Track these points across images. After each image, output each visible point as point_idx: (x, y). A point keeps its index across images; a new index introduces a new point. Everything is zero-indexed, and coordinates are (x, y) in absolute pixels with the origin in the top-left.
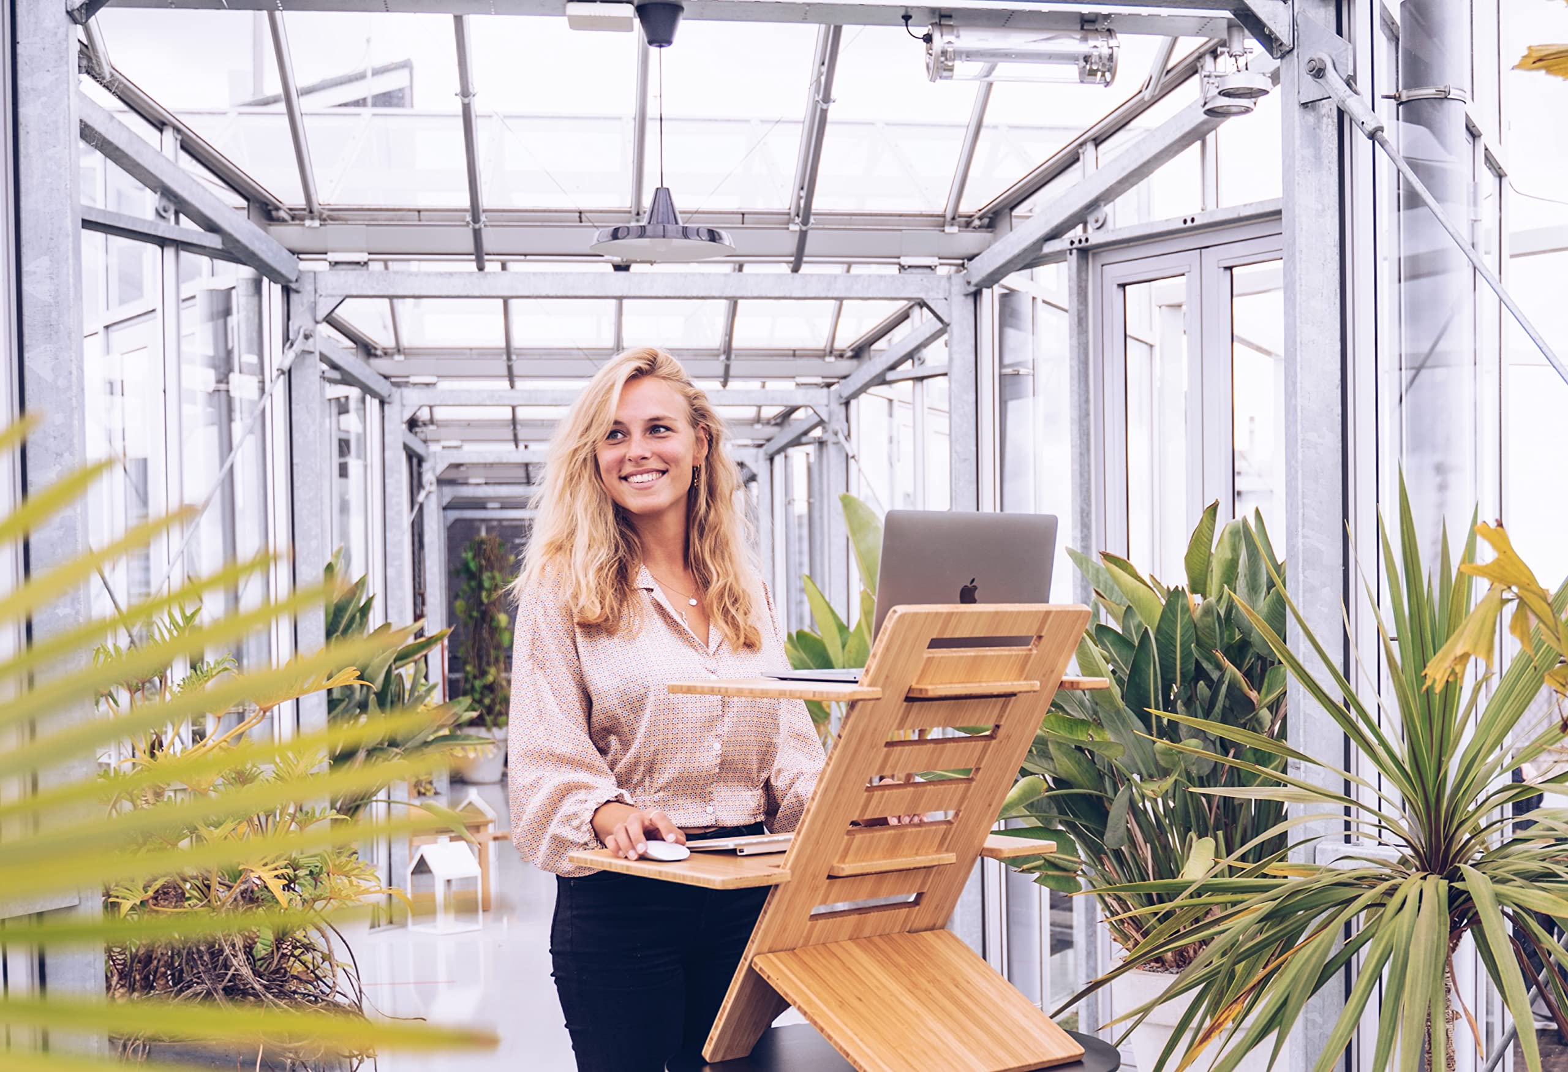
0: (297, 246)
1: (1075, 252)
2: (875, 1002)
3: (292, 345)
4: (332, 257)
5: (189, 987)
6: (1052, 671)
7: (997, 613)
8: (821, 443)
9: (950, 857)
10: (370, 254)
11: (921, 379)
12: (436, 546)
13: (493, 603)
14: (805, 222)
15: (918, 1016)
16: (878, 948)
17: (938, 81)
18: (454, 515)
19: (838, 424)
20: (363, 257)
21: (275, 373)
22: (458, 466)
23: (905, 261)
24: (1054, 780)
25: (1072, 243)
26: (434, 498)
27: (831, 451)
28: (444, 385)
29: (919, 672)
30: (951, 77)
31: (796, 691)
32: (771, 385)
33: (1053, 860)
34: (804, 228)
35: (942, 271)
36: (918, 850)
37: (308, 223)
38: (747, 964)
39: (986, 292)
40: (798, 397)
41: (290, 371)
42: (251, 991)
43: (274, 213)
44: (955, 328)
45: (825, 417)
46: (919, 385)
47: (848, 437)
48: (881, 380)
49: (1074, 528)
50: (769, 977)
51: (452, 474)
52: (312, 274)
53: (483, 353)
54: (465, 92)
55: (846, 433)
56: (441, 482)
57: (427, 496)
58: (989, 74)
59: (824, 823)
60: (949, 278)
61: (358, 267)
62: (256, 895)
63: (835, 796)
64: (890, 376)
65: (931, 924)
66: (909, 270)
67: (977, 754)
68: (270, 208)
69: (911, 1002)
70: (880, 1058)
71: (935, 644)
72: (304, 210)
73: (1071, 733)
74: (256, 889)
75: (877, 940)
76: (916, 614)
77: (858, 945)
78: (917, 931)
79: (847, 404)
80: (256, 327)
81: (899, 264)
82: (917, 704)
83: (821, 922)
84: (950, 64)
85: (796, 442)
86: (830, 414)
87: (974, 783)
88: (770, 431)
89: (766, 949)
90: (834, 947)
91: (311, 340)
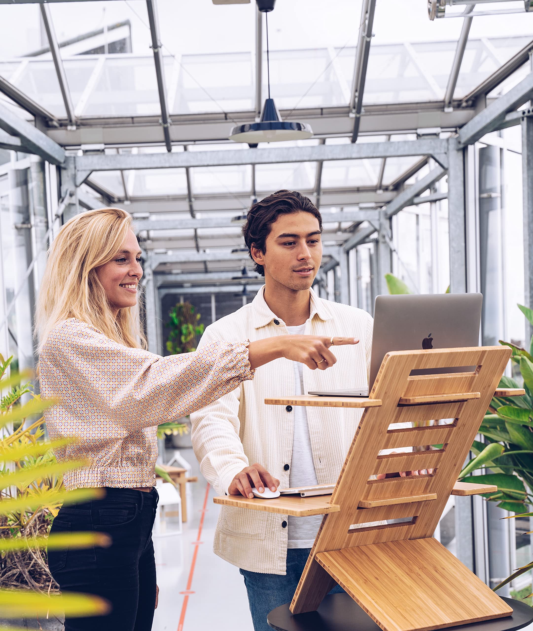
0: (64, 141)
1: (525, 119)
2: (386, 580)
3: (63, 201)
4: (85, 147)
5: (10, 570)
6: (489, 386)
7: (451, 353)
8: (377, 242)
9: (434, 496)
10: (105, 144)
11: (435, 201)
12: (153, 311)
13: (188, 343)
14: (359, 112)
15: (411, 588)
16: (390, 549)
17: (436, 19)
18: (164, 291)
19: (386, 231)
20: (101, 147)
21: (54, 217)
22: (164, 264)
23: (420, 131)
24: (510, 445)
25: (524, 113)
26: (151, 284)
27: (382, 247)
28: (153, 218)
29: (405, 390)
30: (443, 16)
31: (333, 402)
32: (347, 209)
33: (508, 493)
34: (358, 116)
35: (444, 136)
36: (412, 492)
37: (69, 128)
38: (312, 558)
39: (471, 148)
40: (361, 216)
41: (62, 216)
42: (44, 573)
43: (50, 123)
44: (451, 171)
45: (377, 227)
46: (433, 205)
47: (391, 239)
48: (410, 203)
49: (525, 290)
50: (324, 565)
51: (162, 268)
52: (73, 159)
53: (175, 198)
54: (155, 45)
55: (390, 236)
56: (156, 273)
57: (148, 282)
58: (471, 10)
59: (353, 477)
60: (448, 140)
61: (99, 153)
62: (46, 518)
63: (359, 462)
64: (416, 200)
65: (423, 534)
66: (423, 137)
67: (445, 436)
68: (48, 119)
69: (407, 580)
70: (386, 613)
71: (414, 373)
72: (66, 120)
73: (518, 417)
74: (46, 515)
75: (390, 544)
76: (401, 356)
77: (378, 547)
78: (415, 539)
79: (390, 219)
80: (42, 190)
81: (417, 133)
82: (405, 408)
83: (355, 534)
84: (443, 8)
85: (363, 241)
86: (381, 225)
87: (444, 453)
88: (346, 236)
89: (323, 549)
90: (364, 549)
91: (74, 197)
